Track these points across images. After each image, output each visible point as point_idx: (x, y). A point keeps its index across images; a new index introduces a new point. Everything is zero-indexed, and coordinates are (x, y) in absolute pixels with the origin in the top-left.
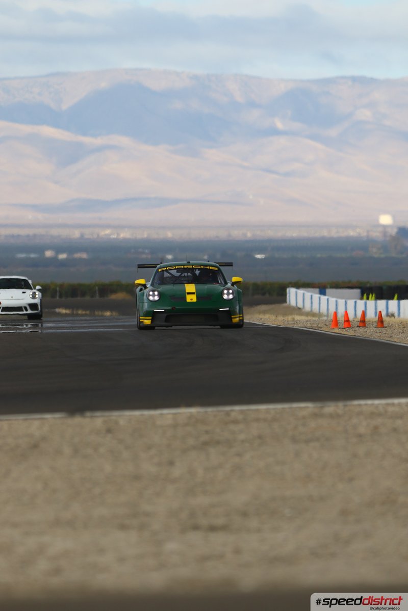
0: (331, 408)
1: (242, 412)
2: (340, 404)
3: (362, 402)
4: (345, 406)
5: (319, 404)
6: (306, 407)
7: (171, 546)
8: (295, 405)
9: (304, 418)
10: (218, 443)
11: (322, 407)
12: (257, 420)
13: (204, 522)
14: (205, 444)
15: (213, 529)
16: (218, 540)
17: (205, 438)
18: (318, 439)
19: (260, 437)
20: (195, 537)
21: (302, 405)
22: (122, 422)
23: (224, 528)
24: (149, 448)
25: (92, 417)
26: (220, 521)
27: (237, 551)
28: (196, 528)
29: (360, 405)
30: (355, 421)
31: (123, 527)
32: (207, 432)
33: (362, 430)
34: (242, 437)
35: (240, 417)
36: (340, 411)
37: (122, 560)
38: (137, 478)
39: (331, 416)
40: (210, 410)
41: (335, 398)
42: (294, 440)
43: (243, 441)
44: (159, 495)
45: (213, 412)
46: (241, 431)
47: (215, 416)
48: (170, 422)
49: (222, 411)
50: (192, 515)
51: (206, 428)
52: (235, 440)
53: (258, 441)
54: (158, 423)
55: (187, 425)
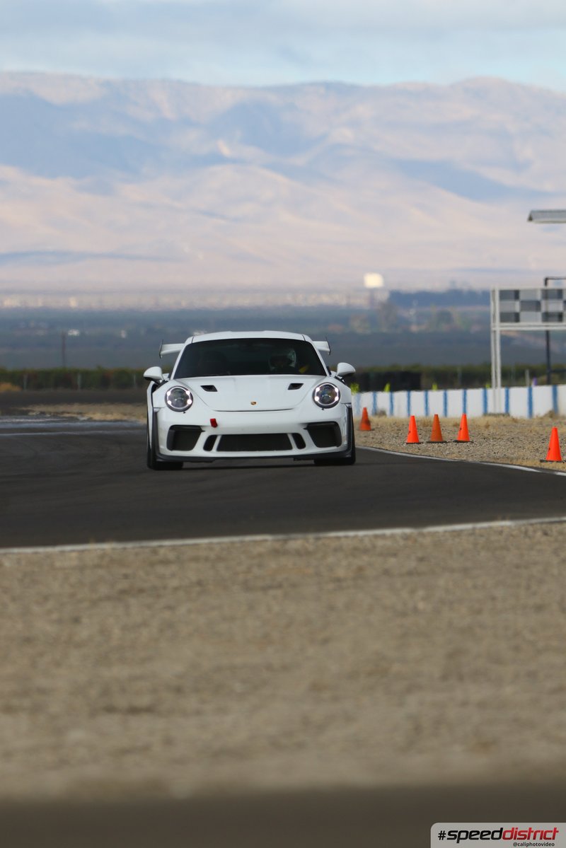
0: (298, 542)
1: (174, 548)
2: (311, 537)
3: (341, 534)
4: (318, 539)
5: (281, 537)
6: (265, 541)
7: (76, 735)
8: (248, 538)
9: (260, 555)
10: (141, 591)
11: (285, 541)
12: (196, 559)
13: (122, 702)
14: (123, 592)
15: (134, 711)
16: (143, 727)
17: (123, 585)
18: (280, 586)
19: (199, 583)
20: (110, 723)
21: (258, 538)
22: (7, 563)
23: (149, 710)
24: (45, 599)
26: (144, 701)
27: (168, 742)
28: (110, 710)
29: (338, 538)
30: (330, 559)
31: (9, 710)
32: (126, 576)
33: (341, 573)
34: (174, 583)
35: (171, 556)
36: (311, 547)
37: (8, 754)
38: (28, 641)
39: (298, 553)
40: (130, 546)
41: (304, 529)
42: (247, 587)
43: (176, 589)
44: (58, 664)
45: (133, 548)
46: (173, 575)
47: (137, 554)
48: (75, 563)
49: (147, 547)
50: (106, 692)
51: (124, 571)
52: (165, 588)
53: (198, 589)
54: (58, 564)
55: (98, 566)
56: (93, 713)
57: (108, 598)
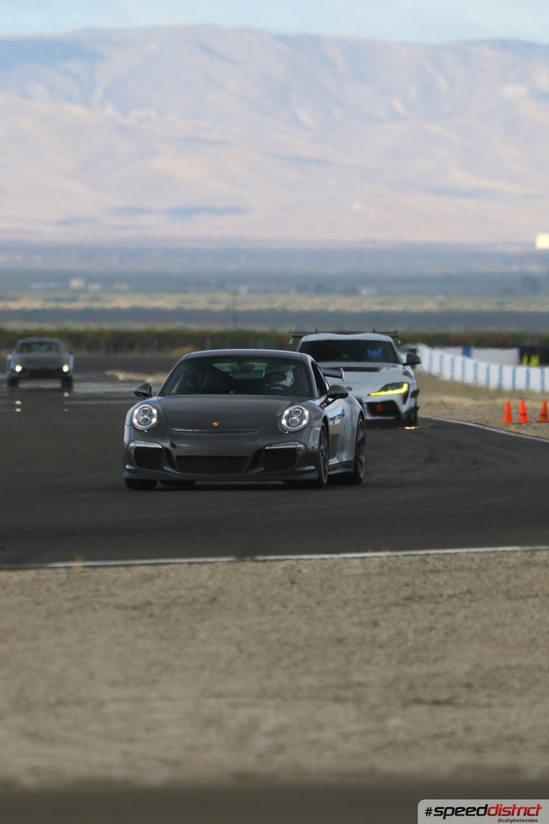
0: (544, 553)
1: (440, 558)
5: (528, 548)
6: (515, 552)
7: (394, 722)
8: (500, 549)
9: (515, 566)
10: (422, 598)
11: (533, 552)
12: (461, 569)
13: (426, 695)
14: (408, 599)
15: (437, 703)
16: (446, 715)
17: (406, 592)
18: (536, 595)
19: (469, 592)
20: (418, 712)
21: (509, 549)
22: (305, 571)
23: (449, 702)
24: (345, 603)
25: (264, 561)
26: (443, 695)
27: (468, 729)
28: (418, 701)
31: (338, 700)
32: (407, 585)
34: (450, 592)
35: (440, 565)
37: (346, 737)
38: (340, 641)
40: (401, 553)
42: (509, 596)
43: (451, 597)
44: (368, 662)
45: (405, 556)
46: (445, 584)
47: (410, 563)
48: (361, 571)
49: (415, 555)
50: (411, 687)
51: (404, 579)
52: (441, 595)
53: (468, 597)
54: (346, 571)
55: (380, 574)
56: (405, 705)
57: (397, 604)
